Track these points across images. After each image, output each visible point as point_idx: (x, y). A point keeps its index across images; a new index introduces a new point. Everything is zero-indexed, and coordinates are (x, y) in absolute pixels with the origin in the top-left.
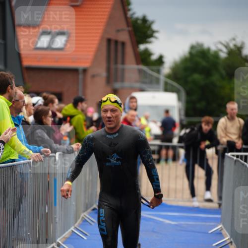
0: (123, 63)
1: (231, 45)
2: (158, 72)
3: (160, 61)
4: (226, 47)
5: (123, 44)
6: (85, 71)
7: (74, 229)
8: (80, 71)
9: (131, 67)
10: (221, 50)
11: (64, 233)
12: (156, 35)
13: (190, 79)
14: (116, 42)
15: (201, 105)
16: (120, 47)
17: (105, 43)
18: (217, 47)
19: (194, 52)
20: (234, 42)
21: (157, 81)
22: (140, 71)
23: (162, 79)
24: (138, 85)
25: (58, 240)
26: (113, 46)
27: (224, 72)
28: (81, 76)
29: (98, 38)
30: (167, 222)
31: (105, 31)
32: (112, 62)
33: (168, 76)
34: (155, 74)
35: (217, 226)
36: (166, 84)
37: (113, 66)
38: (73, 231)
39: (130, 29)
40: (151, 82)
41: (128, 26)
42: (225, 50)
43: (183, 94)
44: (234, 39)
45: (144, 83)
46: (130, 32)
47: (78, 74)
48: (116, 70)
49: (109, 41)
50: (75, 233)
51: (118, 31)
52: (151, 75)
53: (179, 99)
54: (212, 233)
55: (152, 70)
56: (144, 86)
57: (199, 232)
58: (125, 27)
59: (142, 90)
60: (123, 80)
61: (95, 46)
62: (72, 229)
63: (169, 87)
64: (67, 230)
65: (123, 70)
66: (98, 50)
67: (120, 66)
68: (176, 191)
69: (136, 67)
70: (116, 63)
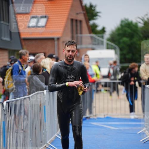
0: (81, 33)
1: (146, 19)
2: (102, 37)
3: (103, 31)
4: (143, 20)
5: (81, 21)
6: (58, 39)
7: (57, 135)
8: (56, 39)
9: (86, 35)
10: (140, 22)
11: (51, 137)
12: (99, 14)
13: (121, 41)
14: (76, 21)
15: (129, 56)
16: (79, 24)
17: (69, 22)
18: (137, 21)
19: (123, 24)
20: (147, 17)
21: (102, 43)
22: (91, 37)
23: (105, 41)
24: (90, 46)
25: (48, 142)
26: (74, 23)
27: (141, 35)
28: (56, 42)
29: (65, 19)
30: (112, 128)
31: (69, 14)
32: (75, 33)
33: (108, 40)
34: (101, 39)
35: (142, 129)
36: (108, 44)
37: (75, 35)
38: (56, 136)
39: (85, 12)
40: (98, 44)
41: (83, 11)
42: (142, 22)
43: (118, 50)
44: (147, 15)
45: (94, 44)
46: (84, 14)
47: (54, 41)
48: (77, 37)
49: (72, 20)
50: (57, 137)
51: (77, 14)
52: (98, 40)
53: (116, 53)
54: (139, 133)
55: (99, 37)
56: (94, 46)
57: (131, 134)
58: (81, 11)
59: (93, 49)
60: (81, 44)
61: (64, 24)
62: (56, 135)
63: (109, 46)
64: (53, 136)
65: (81, 37)
66: (66, 26)
67: (79, 35)
68: (116, 109)
69: (89, 35)
70: (77, 33)
